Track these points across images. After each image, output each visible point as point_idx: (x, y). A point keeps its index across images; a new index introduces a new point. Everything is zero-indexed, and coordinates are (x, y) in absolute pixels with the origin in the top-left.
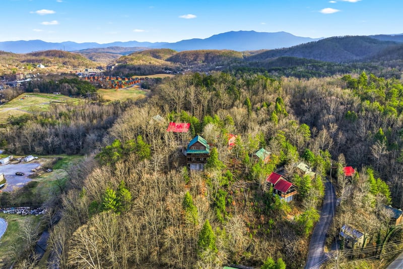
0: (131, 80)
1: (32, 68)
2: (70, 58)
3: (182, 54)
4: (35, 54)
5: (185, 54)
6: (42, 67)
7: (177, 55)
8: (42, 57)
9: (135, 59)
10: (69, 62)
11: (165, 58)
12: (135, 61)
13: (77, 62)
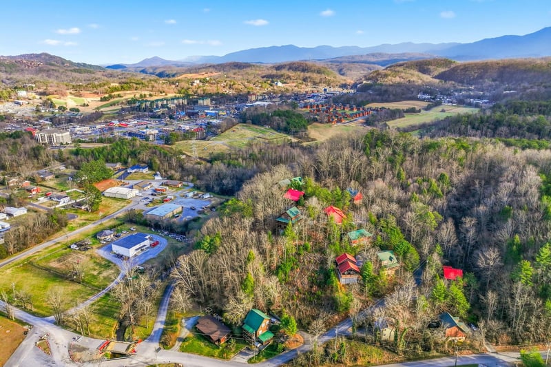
0: (361, 109)
1: (268, 86)
2: (313, 72)
3: (462, 67)
4: (279, 68)
5: (466, 68)
6: (280, 84)
7: (454, 70)
8: (284, 72)
9: (389, 75)
10: (309, 77)
11: (436, 73)
12: (390, 78)
13: (319, 79)
